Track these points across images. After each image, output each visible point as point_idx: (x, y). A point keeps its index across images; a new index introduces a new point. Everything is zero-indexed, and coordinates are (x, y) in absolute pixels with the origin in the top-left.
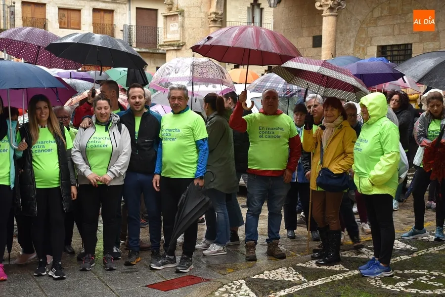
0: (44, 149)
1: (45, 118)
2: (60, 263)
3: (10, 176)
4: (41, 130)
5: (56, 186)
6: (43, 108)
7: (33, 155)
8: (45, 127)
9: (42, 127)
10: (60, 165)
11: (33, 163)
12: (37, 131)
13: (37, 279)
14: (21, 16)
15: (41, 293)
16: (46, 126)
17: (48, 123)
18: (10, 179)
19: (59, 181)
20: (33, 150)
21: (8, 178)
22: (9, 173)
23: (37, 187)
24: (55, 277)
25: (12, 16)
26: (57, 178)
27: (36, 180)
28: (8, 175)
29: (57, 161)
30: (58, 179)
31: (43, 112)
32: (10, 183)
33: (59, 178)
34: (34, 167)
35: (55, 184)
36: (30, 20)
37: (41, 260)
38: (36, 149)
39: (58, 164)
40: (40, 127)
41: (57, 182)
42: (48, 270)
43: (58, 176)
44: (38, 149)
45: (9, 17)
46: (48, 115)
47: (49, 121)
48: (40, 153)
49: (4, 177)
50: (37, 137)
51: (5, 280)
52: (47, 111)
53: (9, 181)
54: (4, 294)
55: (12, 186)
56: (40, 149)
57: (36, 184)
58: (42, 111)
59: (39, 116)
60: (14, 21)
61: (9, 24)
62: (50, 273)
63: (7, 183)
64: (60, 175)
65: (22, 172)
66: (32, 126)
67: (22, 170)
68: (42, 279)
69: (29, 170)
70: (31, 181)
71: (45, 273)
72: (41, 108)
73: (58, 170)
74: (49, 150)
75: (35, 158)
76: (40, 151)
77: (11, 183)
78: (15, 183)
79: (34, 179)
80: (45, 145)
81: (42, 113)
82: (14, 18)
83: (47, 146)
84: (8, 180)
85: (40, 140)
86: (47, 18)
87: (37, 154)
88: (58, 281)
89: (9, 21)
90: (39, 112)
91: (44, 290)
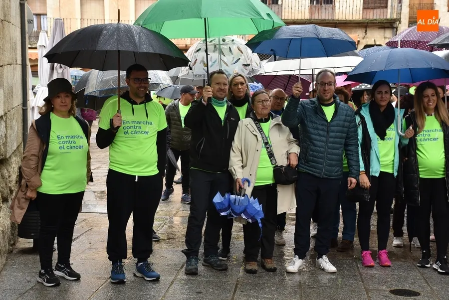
0: (429, 138)
1: (432, 105)
2: (445, 257)
3: (393, 164)
4: (428, 118)
5: (441, 177)
6: (430, 95)
7: (418, 143)
8: (431, 115)
9: (428, 115)
10: (446, 155)
11: (417, 152)
12: (424, 119)
13: (421, 270)
14: (408, 4)
15: (426, 285)
16: (433, 114)
17: (435, 111)
18: (393, 167)
19: (443, 171)
20: (418, 138)
21: (392, 166)
22: (393, 161)
23: (421, 176)
24: (440, 270)
25: (400, 5)
26: (442, 168)
27: (420, 170)
28: (392, 163)
29: (443, 150)
30: (443, 170)
31: (431, 99)
32: (393, 171)
33: (444, 168)
34: (418, 155)
35: (440, 175)
36: (417, 6)
37: (424, 251)
38: (421, 137)
39: (444, 154)
40: (426, 115)
41: (442, 173)
42: (432, 263)
43: (444, 166)
44: (423, 138)
45: (396, 6)
46: (436, 102)
47: (437, 109)
48: (425, 142)
49: (387, 165)
50: (423, 126)
51: (389, 266)
52: (435, 98)
53: (393, 169)
54: (389, 280)
55: (396, 174)
56: (426, 138)
57: (420, 173)
58: (429, 99)
59: (426, 104)
60: (401, 9)
61: (395, 13)
62: (435, 266)
63: (390, 171)
64: (445, 165)
65: (406, 160)
66: (418, 114)
67: (407, 158)
68: (426, 271)
69: (412, 158)
70: (415, 169)
71: (429, 266)
72: (428, 96)
73: (444, 160)
74: (435, 139)
75: (419, 147)
76: (425, 140)
77: (395, 171)
78: (398, 172)
79: (418, 168)
80: (431, 133)
81: (429, 101)
82: (401, 6)
83: (433, 135)
84: (391, 168)
85: (426, 128)
86: (435, 2)
87: (422, 143)
88: (443, 276)
89: (396, 10)
90: (426, 100)
91: (429, 282)
